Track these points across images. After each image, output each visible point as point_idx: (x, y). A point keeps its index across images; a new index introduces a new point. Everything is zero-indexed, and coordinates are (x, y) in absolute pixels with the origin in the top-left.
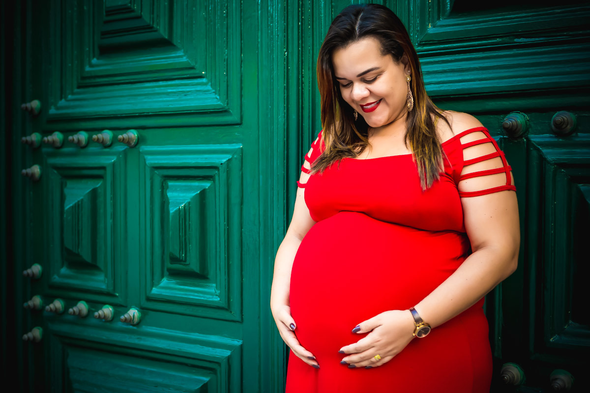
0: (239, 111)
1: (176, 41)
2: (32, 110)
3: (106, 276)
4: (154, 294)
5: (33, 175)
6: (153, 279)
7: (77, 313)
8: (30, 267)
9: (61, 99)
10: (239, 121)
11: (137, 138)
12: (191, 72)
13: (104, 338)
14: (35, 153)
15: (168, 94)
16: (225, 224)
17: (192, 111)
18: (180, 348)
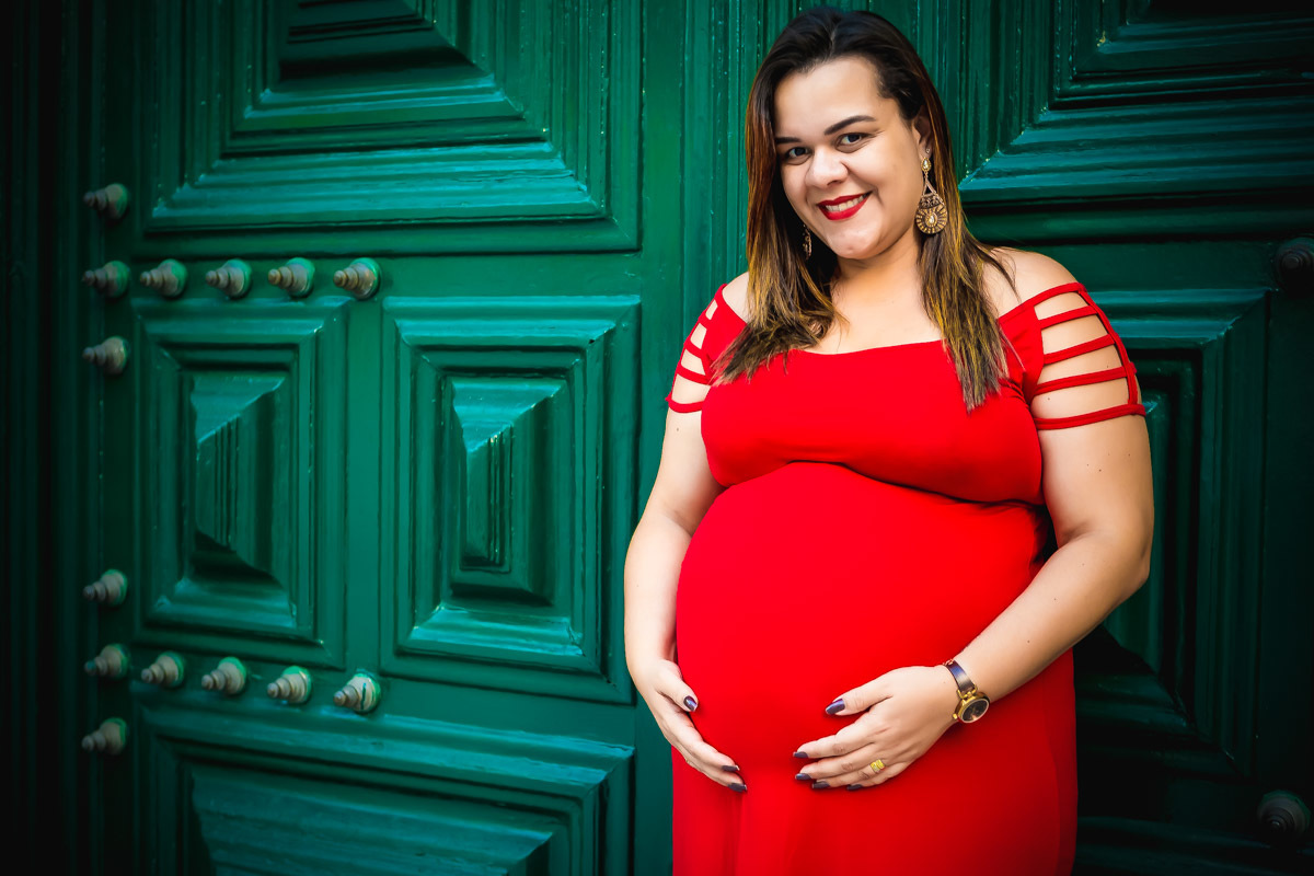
0: (634, 220)
1: (479, 54)
2: (109, 207)
3: (294, 599)
4: (416, 641)
5: (109, 361)
6: (413, 606)
7: (221, 686)
8: (98, 578)
9: (181, 181)
10: (634, 244)
11: (376, 278)
12: (514, 126)
13: (288, 743)
14: (113, 309)
15: (455, 177)
16: (598, 481)
17: (520, 219)
18: (479, 765)
